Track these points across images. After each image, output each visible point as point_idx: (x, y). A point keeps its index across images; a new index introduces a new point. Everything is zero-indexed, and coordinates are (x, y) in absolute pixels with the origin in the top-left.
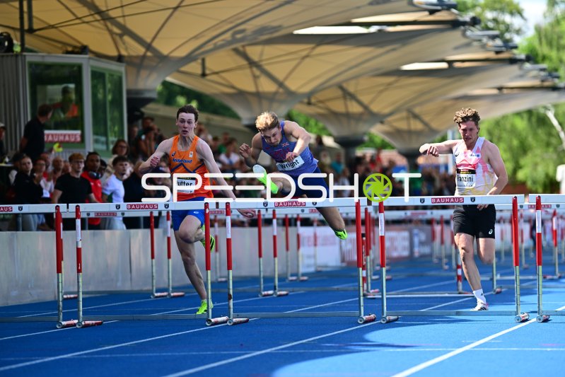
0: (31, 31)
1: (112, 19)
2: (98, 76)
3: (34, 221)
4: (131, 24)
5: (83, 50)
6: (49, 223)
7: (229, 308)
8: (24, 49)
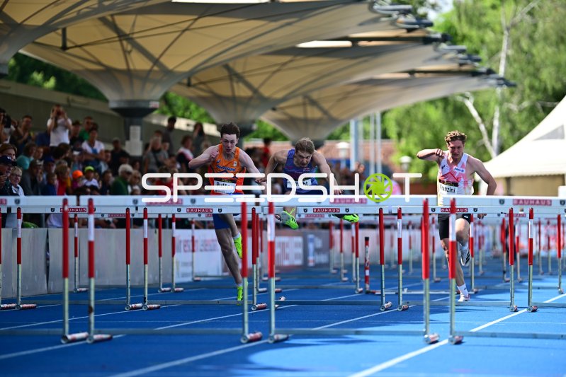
7: (90, 323)
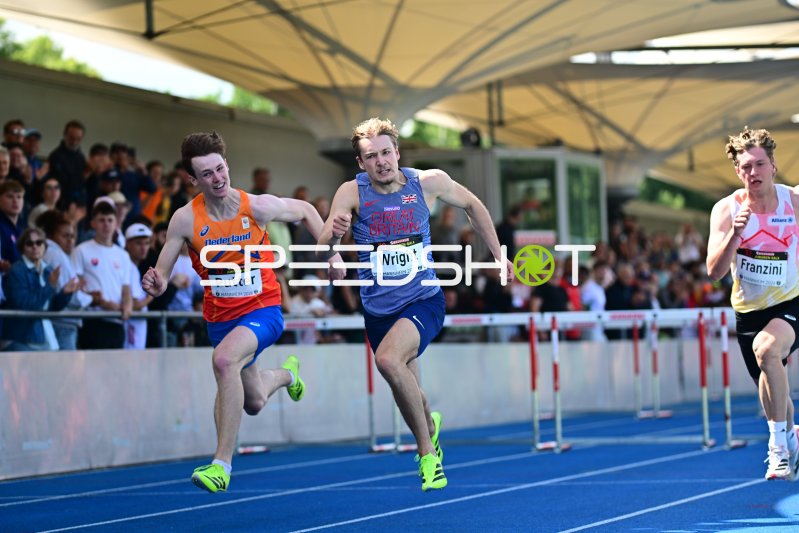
0: (501, 123)
1: (590, 110)
2: (574, 172)
3: (505, 333)
4: (611, 114)
5: (557, 143)
6: (523, 334)
8: (494, 143)
